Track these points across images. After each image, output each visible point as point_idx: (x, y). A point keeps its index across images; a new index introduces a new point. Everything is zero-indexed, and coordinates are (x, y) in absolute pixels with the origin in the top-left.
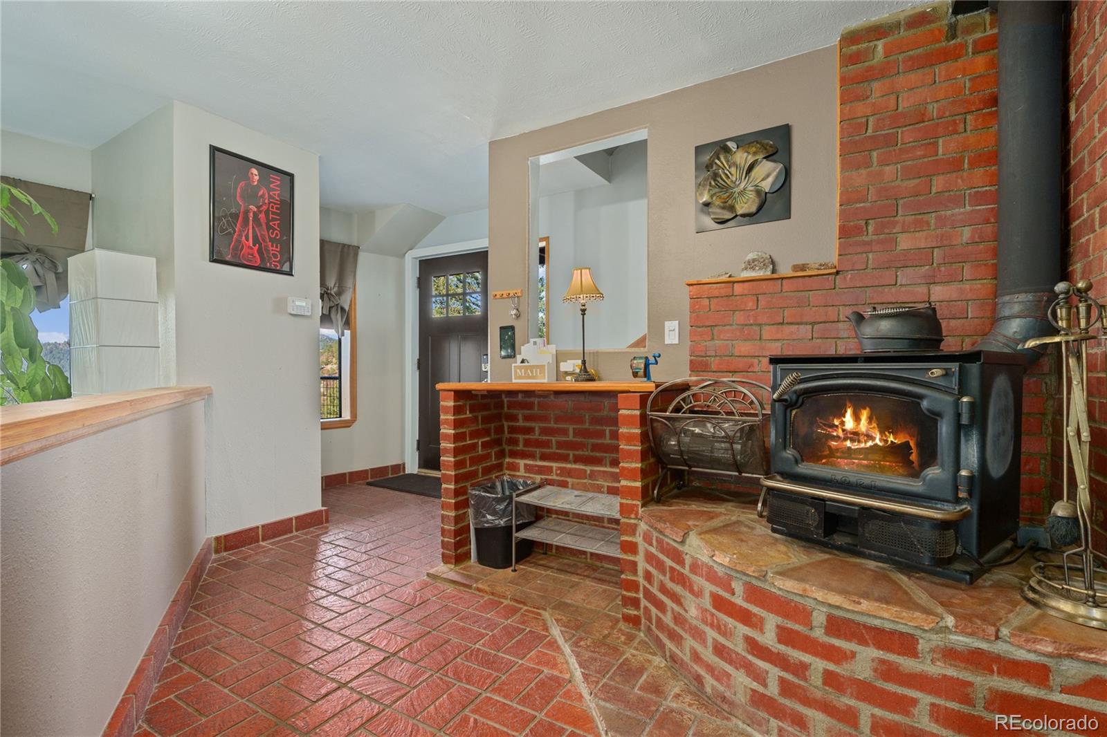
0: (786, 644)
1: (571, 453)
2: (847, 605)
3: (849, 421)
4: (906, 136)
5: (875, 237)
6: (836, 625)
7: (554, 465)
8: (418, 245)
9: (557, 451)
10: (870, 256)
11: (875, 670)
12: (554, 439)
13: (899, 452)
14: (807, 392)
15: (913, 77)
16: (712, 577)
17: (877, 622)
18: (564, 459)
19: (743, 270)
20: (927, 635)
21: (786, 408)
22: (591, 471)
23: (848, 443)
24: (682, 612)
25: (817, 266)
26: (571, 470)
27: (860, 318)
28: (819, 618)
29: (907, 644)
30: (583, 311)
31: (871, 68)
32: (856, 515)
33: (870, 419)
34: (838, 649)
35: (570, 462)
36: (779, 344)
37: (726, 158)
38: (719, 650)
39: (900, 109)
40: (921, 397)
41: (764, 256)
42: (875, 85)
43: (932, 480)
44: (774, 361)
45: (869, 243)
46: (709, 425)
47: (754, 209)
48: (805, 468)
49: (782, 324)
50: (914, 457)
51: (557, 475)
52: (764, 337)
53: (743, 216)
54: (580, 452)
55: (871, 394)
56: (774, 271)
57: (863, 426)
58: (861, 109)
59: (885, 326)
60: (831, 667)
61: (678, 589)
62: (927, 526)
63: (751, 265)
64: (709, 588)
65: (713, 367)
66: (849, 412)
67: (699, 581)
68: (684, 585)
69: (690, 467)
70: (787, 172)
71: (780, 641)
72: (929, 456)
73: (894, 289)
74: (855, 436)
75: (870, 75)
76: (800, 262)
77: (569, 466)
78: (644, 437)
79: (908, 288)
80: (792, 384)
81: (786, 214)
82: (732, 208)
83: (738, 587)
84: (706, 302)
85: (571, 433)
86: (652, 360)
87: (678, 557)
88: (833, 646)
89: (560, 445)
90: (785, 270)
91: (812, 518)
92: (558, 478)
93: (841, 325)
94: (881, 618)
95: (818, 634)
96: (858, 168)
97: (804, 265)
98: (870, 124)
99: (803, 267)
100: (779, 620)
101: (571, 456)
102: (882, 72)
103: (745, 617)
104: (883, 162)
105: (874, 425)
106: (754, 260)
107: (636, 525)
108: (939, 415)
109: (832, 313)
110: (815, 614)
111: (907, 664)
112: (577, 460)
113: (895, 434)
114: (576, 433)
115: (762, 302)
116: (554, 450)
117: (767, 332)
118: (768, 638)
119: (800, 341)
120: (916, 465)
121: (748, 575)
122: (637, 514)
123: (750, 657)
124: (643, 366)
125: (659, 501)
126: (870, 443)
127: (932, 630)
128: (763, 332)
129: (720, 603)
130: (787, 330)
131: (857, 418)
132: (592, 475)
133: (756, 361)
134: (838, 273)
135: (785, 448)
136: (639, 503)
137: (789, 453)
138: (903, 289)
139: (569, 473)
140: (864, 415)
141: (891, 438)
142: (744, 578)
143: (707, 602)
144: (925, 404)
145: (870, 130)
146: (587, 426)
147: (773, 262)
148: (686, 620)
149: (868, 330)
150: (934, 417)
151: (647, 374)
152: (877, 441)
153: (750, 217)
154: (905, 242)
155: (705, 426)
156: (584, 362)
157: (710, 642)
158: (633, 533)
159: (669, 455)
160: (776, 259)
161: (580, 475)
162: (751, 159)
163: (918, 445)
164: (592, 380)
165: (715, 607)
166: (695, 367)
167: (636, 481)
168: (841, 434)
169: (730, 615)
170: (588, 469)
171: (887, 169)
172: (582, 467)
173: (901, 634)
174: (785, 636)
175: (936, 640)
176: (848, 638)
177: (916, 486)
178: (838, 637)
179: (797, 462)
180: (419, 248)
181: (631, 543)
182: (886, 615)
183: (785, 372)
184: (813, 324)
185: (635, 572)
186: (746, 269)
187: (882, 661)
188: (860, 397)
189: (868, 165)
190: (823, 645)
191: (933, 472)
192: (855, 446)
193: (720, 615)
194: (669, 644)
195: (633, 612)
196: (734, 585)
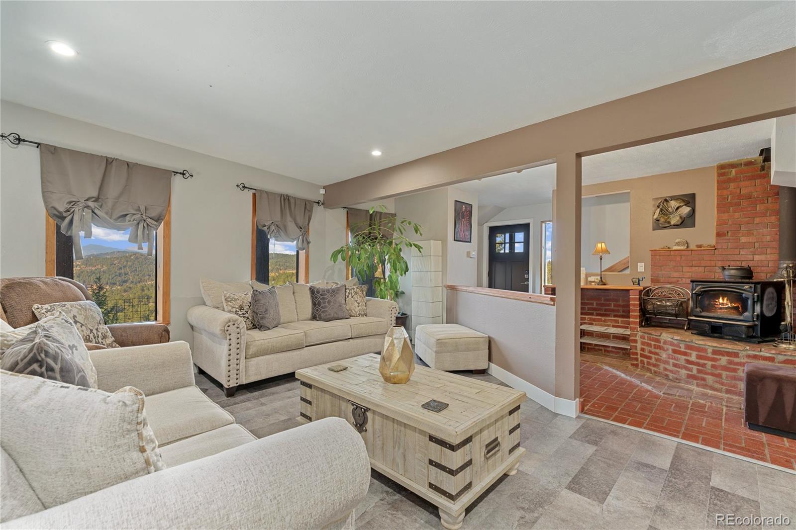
0: (699, 359)
1: (595, 312)
2: (718, 346)
3: (721, 300)
4: (744, 203)
5: (731, 238)
6: (715, 352)
7: (587, 317)
8: (491, 220)
9: (588, 311)
10: (729, 244)
11: (727, 362)
12: (586, 307)
13: (736, 308)
14: (704, 291)
15: (747, 183)
16: (672, 344)
17: (728, 350)
18: (592, 314)
19: (674, 246)
20: (742, 352)
21: (697, 296)
22: (605, 319)
23: (721, 306)
24: (659, 357)
25: (707, 246)
26: (595, 319)
27: (724, 269)
28: (710, 350)
29: (736, 355)
30: (601, 259)
31: (730, 179)
32: (722, 326)
33: (727, 300)
34: (716, 358)
35: (594, 316)
36: (690, 274)
37: (666, 204)
38: (675, 365)
39: (741, 193)
40: (743, 293)
41: (684, 241)
42: (732, 184)
43: (746, 316)
44: (692, 281)
45: (729, 239)
46: (663, 302)
47: (679, 223)
48: (703, 314)
49: (692, 266)
50: (740, 309)
51: (588, 320)
52: (684, 271)
53: (674, 225)
54: (599, 312)
55: (727, 292)
56: (687, 247)
57: (725, 301)
58: (725, 192)
59: (733, 272)
60: (714, 363)
61: (657, 351)
62: (744, 327)
63: (678, 244)
64: (671, 348)
65: (661, 281)
66: (721, 298)
67: (666, 346)
68: (660, 349)
69: (656, 316)
70: (694, 211)
71: (697, 358)
72: (745, 309)
73: (739, 256)
74: (723, 304)
75: (730, 180)
76: (699, 244)
77: (594, 317)
78: (640, 304)
79: (745, 256)
80: (700, 288)
81: (693, 225)
82: (669, 222)
83: (682, 346)
84: (658, 257)
85: (595, 304)
86: (641, 279)
87: (658, 341)
88: (714, 358)
89: (589, 309)
90: (693, 247)
91: (707, 327)
92: (588, 322)
93: (717, 268)
94: (729, 348)
95: (710, 355)
96: (724, 213)
97: (701, 245)
98: (729, 197)
99: (700, 246)
100: (697, 353)
101: (595, 313)
102: (734, 180)
103: (685, 354)
104: (735, 212)
105: (728, 301)
106: (679, 242)
107: (637, 334)
108: (748, 298)
109: (713, 263)
110: (708, 350)
111: (736, 360)
112: (597, 315)
113: (735, 303)
114: (597, 304)
115: (683, 258)
116: (586, 311)
117: (685, 269)
118: (693, 358)
119: (699, 273)
120: (741, 311)
121: (686, 342)
122: (637, 330)
123: (687, 365)
124: (637, 281)
125: (643, 327)
126: (727, 306)
127: (743, 350)
128: (684, 269)
129: (675, 351)
130: (694, 268)
131: (723, 300)
132: (605, 321)
133: (680, 279)
134: (715, 249)
135: (697, 308)
136: (638, 327)
137: (698, 309)
138: (743, 256)
139: (594, 320)
140: (725, 299)
141: (733, 305)
142: (685, 343)
143: (670, 352)
144: (744, 295)
145: (729, 200)
146: (603, 302)
147: (687, 243)
148: (661, 359)
149: (727, 273)
150: (747, 299)
151: (639, 284)
152: (729, 305)
153: (676, 226)
154: (743, 240)
155: (662, 302)
156: (601, 278)
157: (671, 363)
158: (636, 336)
159: (648, 311)
160: (688, 242)
161: (600, 320)
162: (678, 205)
163: (741, 306)
164: (605, 285)
165: (673, 353)
166: (653, 281)
167: (637, 319)
168: (718, 304)
169: (679, 354)
170: (603, 318)
171: (736, 214)
172: (600, 317)
173: (734, 352)
174: (698, 357)
175: (744, 353)
176: (718, 355)
177: (741, 318)
178: (716, 355)
179: (701, 312)
180: (491, 222)
181: (635, 340)
182: (730, 347)
183: (697, 286)
184: (705, 267)
185: (636, 349)
186: (675, 245)
187: (729, 360)
188: (724, 293)
189: (728, 212)
190: (711, 358)
191: (746, 314)
192: (723, 307)
193: (675, 355)
194: (653, 368)
195: (636, 362)
196: (681, 345)
